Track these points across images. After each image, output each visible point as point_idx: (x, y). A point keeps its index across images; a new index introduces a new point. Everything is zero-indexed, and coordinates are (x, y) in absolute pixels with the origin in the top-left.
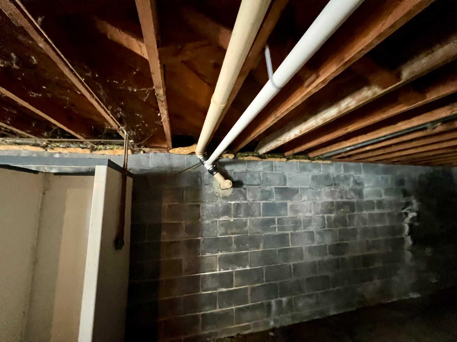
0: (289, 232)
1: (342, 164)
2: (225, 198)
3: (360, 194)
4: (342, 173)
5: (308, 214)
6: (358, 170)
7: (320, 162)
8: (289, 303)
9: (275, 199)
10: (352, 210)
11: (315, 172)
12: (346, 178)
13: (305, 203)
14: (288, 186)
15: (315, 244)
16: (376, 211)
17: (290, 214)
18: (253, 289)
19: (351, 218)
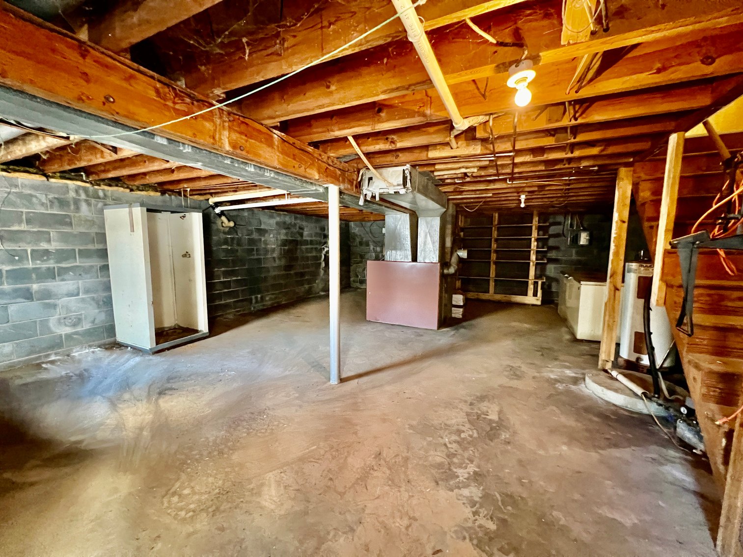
0: (262, 257)
1: (293, 216)
2: (225, 233)
3: (301, 235)
4: (293, 221)
5: (273, 246)
6: (302, 220)
7: (282, 213)
8: (262, 298)
9: (255, 236)
10: (297, 245)
11: (278, 219)
12: (295, 224)
13: (271, 239)
14: (262, 227)
15: (276, 265)
16: (309, 246)
17: (263, 246)
18: (243, 291)
19: (296, 249)
